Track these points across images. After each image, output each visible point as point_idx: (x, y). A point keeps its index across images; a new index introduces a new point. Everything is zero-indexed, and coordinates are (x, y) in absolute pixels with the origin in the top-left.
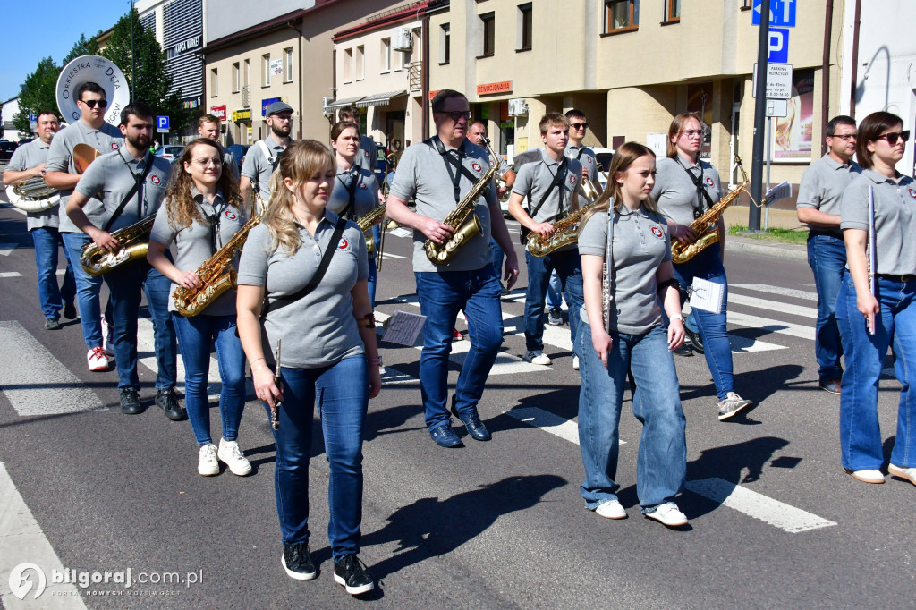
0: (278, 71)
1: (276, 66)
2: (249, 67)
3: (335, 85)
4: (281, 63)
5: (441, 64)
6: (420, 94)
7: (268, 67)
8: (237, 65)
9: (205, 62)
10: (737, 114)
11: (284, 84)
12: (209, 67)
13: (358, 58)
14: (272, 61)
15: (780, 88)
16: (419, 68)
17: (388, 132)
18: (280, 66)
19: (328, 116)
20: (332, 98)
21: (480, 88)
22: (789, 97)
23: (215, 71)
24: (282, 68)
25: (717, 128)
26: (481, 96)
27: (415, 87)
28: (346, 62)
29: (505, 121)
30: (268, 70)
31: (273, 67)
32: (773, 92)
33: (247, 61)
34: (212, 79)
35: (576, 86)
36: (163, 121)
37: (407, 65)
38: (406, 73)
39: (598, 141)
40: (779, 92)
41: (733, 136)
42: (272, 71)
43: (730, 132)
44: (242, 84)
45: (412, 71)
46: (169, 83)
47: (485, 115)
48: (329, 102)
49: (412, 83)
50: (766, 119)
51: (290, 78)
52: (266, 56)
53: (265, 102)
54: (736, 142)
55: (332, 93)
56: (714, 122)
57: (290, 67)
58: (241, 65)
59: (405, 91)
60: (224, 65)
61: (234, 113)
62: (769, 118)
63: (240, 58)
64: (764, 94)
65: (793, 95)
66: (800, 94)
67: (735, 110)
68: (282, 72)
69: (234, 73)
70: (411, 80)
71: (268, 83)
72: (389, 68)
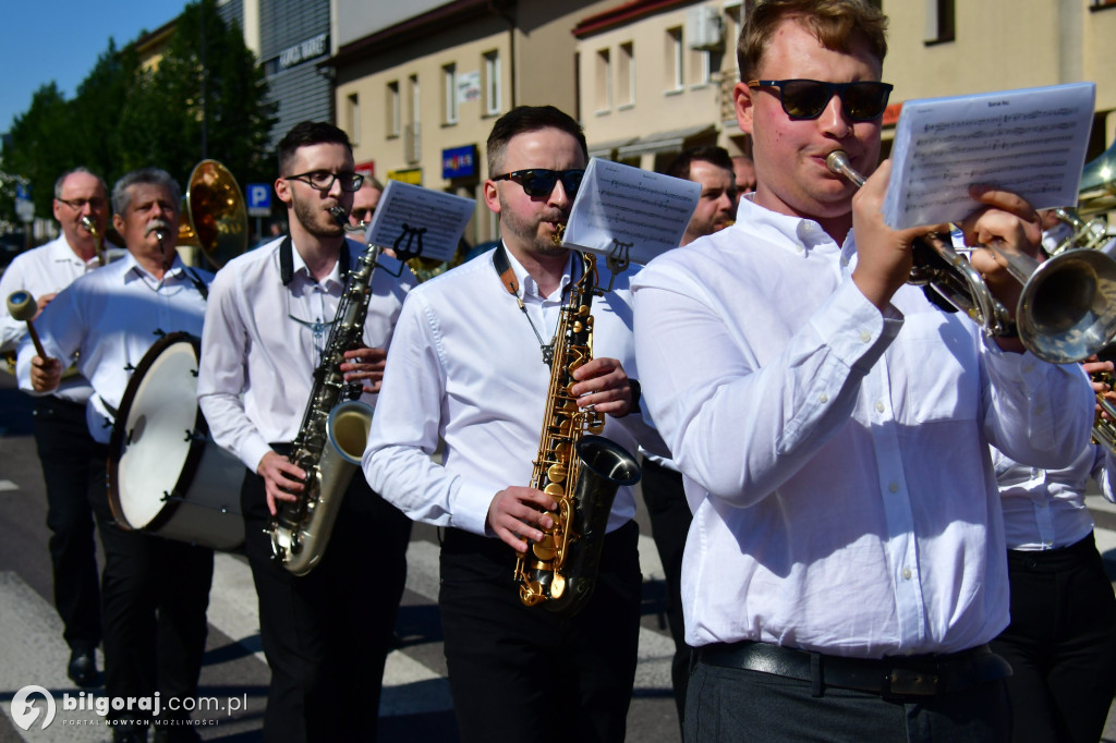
0: (471, 94)
1: (467, 85)
2: (417, 89)
4: (477, 79)
7: (453, 88)
8: (394, 86)
9: (335, 83)
11: (484, 117)
12: (343, 92)
13: (623, 68)
14: (462, 77)
18: (475, 84)
23: (354, 98)
28: (601, 75)
30: (453, 92)
31: (462, 86)
33: (414, 78)
34: (349, 112)
36: (259, 194)
37: (716, 77)
38: (714, 91)
42: (461, 97)
44: (405, 121)
45: (725, 86)
46: (268, 125)
49: (726, 110)
51: (495, 107)
52: (450, 68)
53: (448, 154)
57: (495, 87)
58: (403, 86)
59: (714, 126)
60: (371, 87)
61: (390, 176)
63: (400, 73)
68: (479, 97)
69: (389, 102)
70: (724, 104)
71: (453, 116)
72: (682, 82)
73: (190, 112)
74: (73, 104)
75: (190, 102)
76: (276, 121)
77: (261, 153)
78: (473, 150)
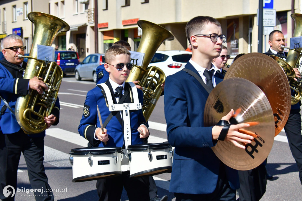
0: (20, 14)
1: (20, 11)
2: (5, 12)
4: (22, 10)
5: (103, 10)
6: (93, 25)
7: (15, 12)
10: (251, 34)
11: (24, 20)
13: (62, 7)
14: (18, 9)
15: (270, 21)
16: (93, 12)
17: (77, 44)
21: (124, 22)
22: (275, 25)
24: (22, 12)
25: (241, 41)
26: (124, 26)
27: (91, 21)
28: (55, 9)
29: (136, 38)
31: (18, 11)
32: (267, 23)
33: (4, 9)
35: (171, 20)
37: (87, 11)
38: (86, 14)
39: (182, 48)
40: (269, 23)
41: (249, 45)
42: (17, 14)
43: (248, 42)
44: (2, 21)
45: (89, 13)
47: (126, 35)
50: (264, 36)
52: (14, 6)
53: (14, 30)
54: (251, 47)
56: (240, 38)
57: (27, 12)
58: (1, 11)
59: (86, 24)
62: (265, 36)
63: (1, 7)
64: (262, 24)
65: (277, 24)
66: (281, 23)
67: (250, 32)
68: (22, 14)
70: (89, 18)
71: (15, 20)
72: (77, 12)
78: (21, 29)
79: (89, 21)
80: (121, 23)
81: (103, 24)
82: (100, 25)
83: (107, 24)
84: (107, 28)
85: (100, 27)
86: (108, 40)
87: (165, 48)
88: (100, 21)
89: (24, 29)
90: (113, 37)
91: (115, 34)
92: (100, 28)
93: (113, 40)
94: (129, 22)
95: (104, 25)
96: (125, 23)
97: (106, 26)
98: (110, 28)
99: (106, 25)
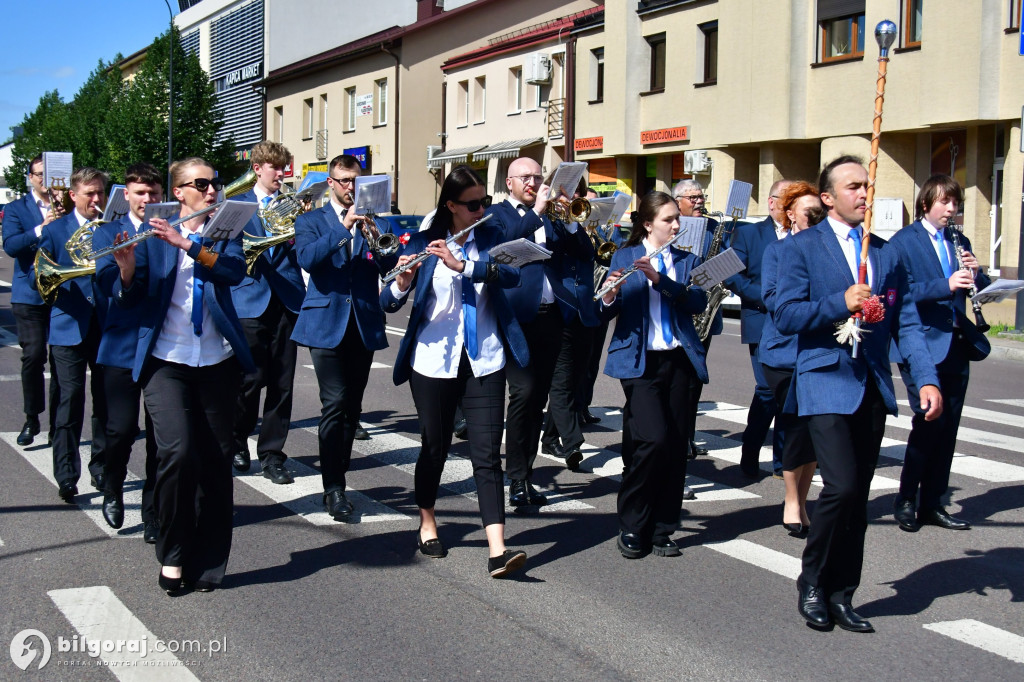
0: (366, 110)
1: (364, 103)
2: (326, 105)
3: (444, 131)
4: (370, 99)
5: (591, 103)
6: (562, 143)
7: (353, 106)
8: (309, 102)
9: (265, 99)
10: (1000, 173)
11: (374, 127)
12: (271, 105)
13: (477, 95)
14: (359, 97)
16: (561, 108)
18: (370, 103)
19: (434, 172)
20: (440, 147)
21: (645, 135)
23: (279, 110)
24: (371, 105)
25: (972, 194)
26: (646, 146)
27: (554, 133)
28: (460, 97)
30: (353, 108)
31: (359, 104)
33: (324, 97)
34: (276, 121)
35: (778, 134)
37: (544, 104)
38: (543, 113)
42: (358, 111)
43: (990, 200)
44: (317, 128)
45: (551, 111)
47: (651, 173)
48: (436, 153)
49: (551, 128)
51: (383, 119)
52: (351, 91)
55: (441, 139)
57: (383, 105)
58: (316, 102)
59: (542, 139)
60: (293, 102)
61: (304, 167)
63: (314, 93)
67: (996, 167)
68: (371, 112)
69: (305, 113)
70: (550, 123)
71: (353, 126)
72: (519, 107)
73: (159, 116)
74: (70, 107)
75: (158, 108)
76: (222, 124)
77: (210, 148)
78: (366, 150)
79: (549, 131)
80: (639, 138)
81: (588, 141)
82: (579, 142)
83: (599, 141)
84: (600, 151)
85: (579, 149)
86: (600, 183)
87: (757, 210)
88: (581, 134)
89: (373, 150)
90: (615, 177)
91: (620, 169)
92: (579, 153)
93: (615, 183)
94: (661, 136)
95: (591, 143)
96: (649, 139)
97: (598, 147)
98: (608, 152)
99: (596, 144)
